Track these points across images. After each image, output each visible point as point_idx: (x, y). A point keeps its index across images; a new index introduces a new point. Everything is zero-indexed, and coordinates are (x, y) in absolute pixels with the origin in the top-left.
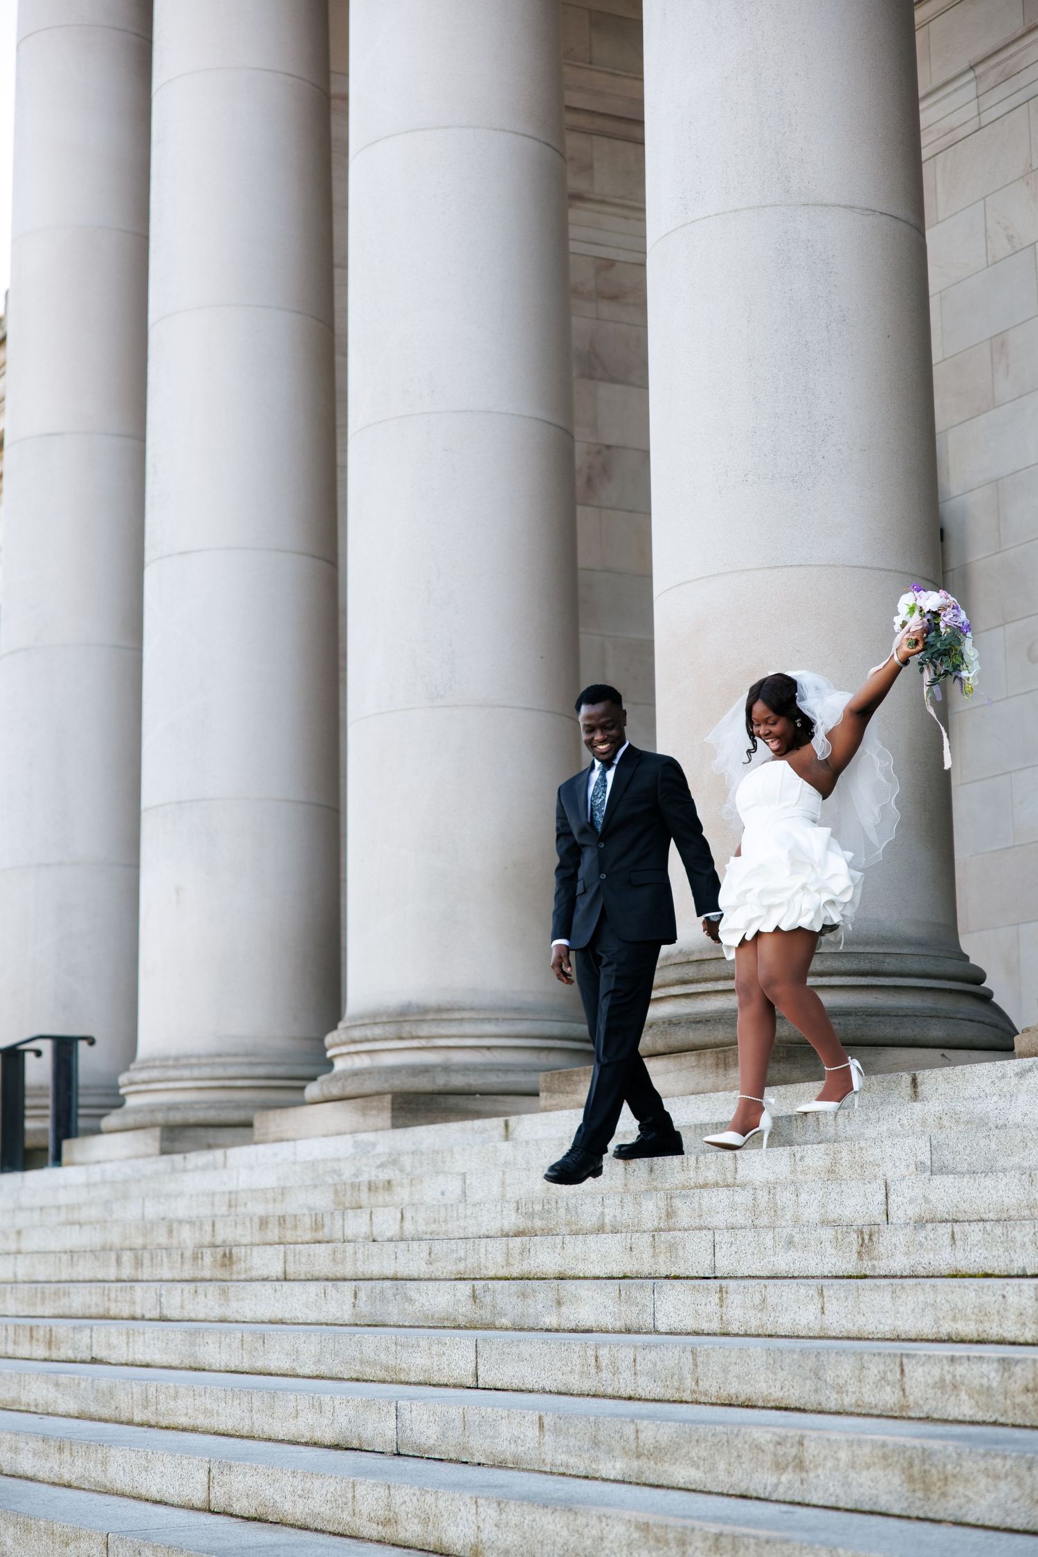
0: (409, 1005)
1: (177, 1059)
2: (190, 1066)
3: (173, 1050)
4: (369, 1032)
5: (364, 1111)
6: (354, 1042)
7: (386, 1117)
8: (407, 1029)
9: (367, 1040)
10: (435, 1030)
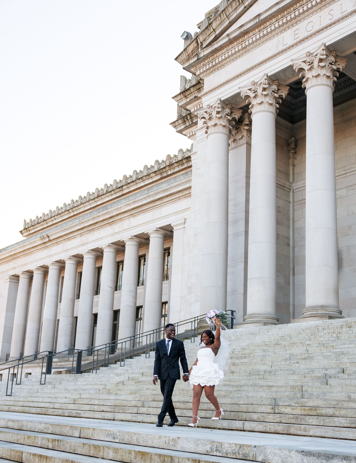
0: (322, 305)
1: (259, 314)
2: (263, 315)
3: (258, 313)
4: (317, 308)
5: (321, 318)
6: (314, 309)
7: (328, 318)
8: (324, 308)
9: (317, 309)
10: (328, 309)
